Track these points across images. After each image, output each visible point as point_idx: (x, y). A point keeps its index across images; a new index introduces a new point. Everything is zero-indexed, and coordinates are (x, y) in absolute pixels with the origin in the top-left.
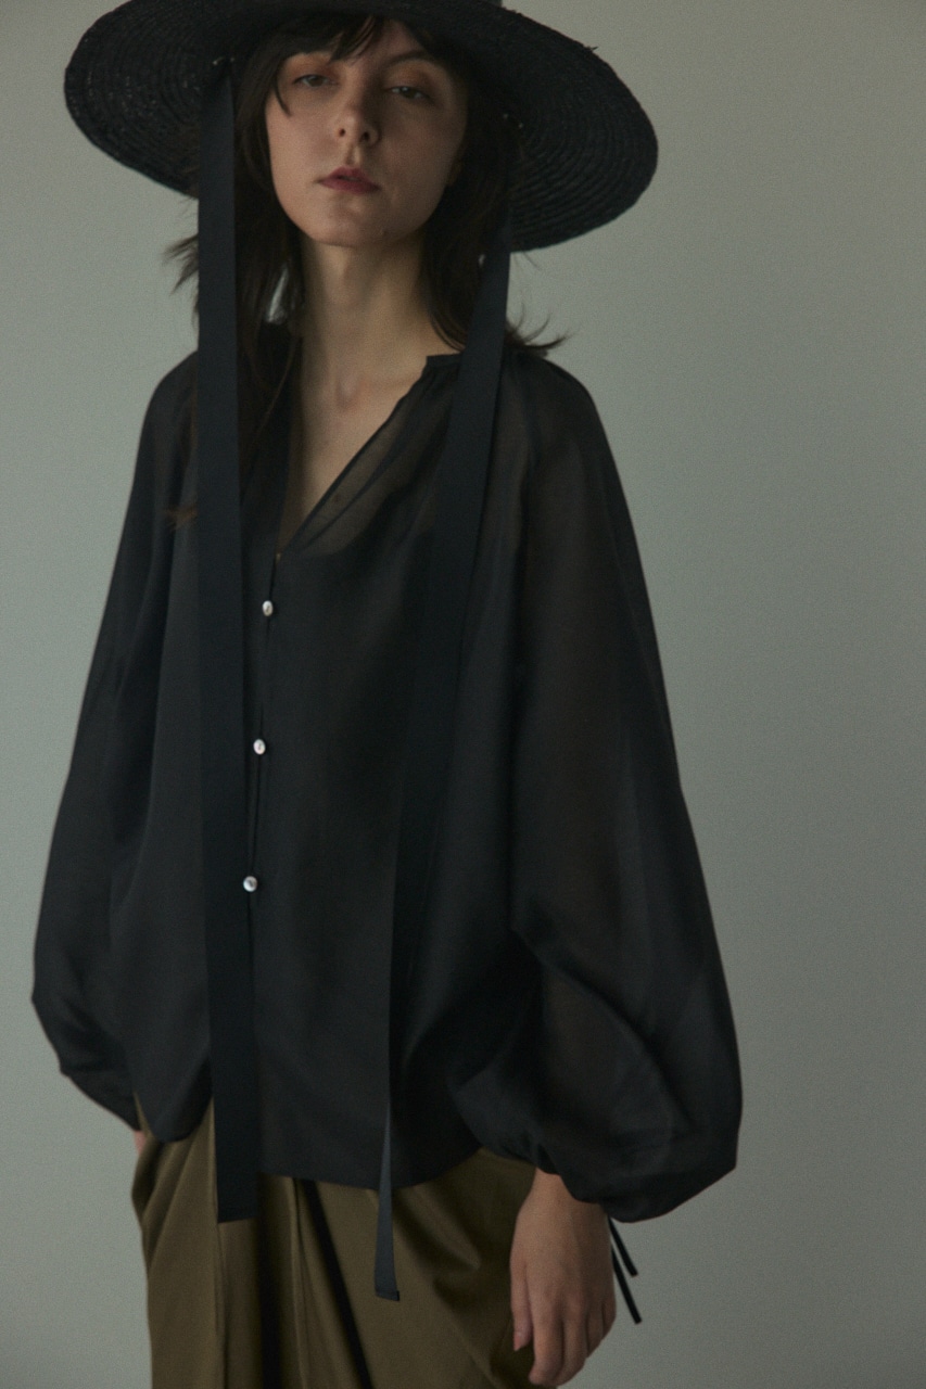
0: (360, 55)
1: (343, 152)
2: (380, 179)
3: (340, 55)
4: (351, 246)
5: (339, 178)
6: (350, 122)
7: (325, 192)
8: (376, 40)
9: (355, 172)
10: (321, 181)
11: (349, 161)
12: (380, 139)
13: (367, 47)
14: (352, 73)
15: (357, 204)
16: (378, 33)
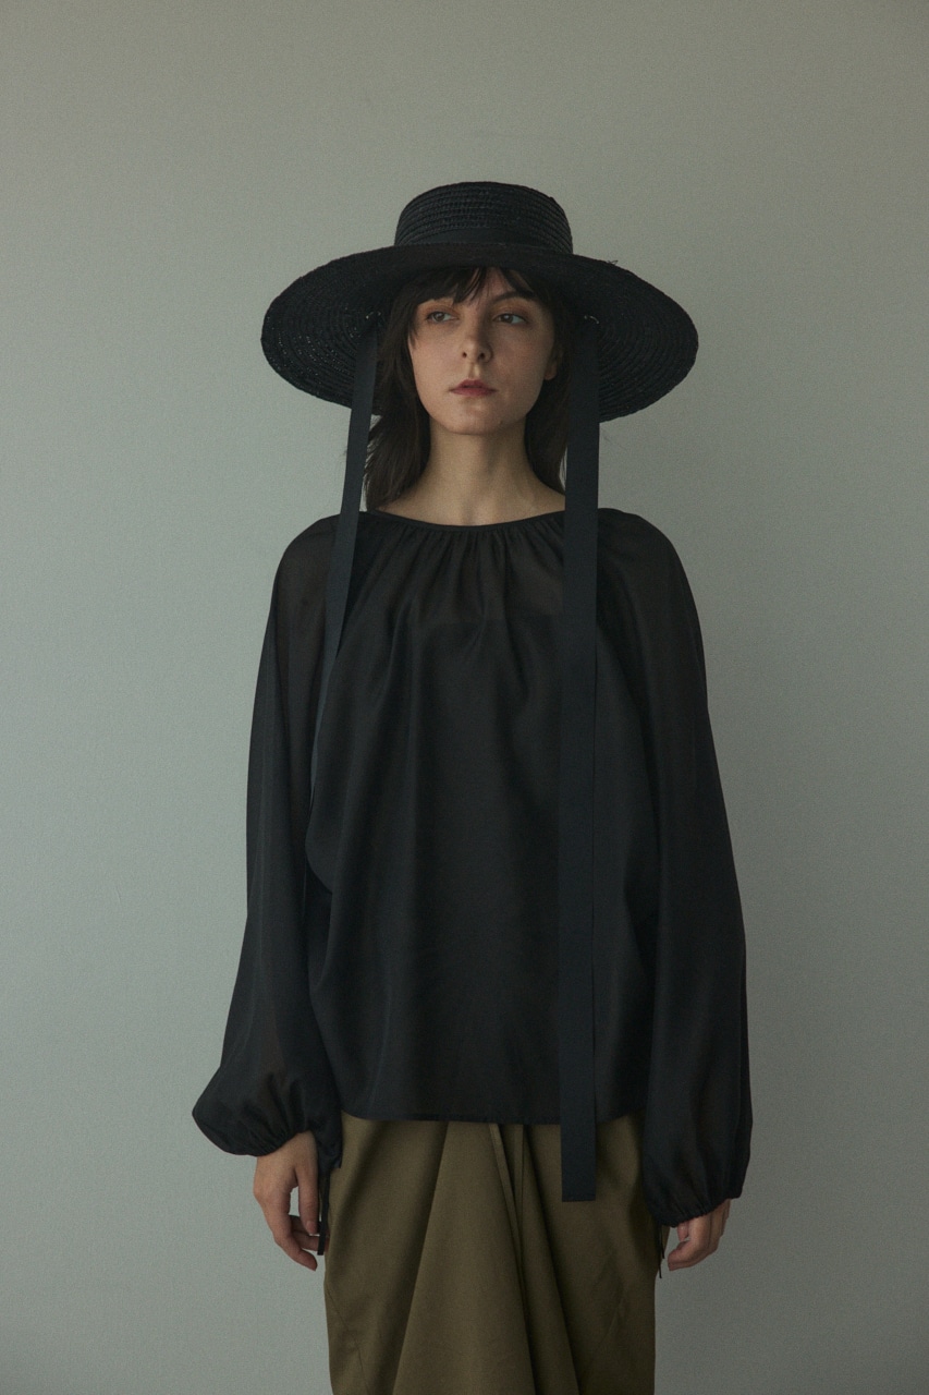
0: (472, 299)
1: (467, 371)
2: (494, 384)
3: (459, 299)
4: (477, 434)
5: (465, 387)
6: (471, 347)
7: (456, 398)
8: (481, 287)
9: (476, 382)
10: (452, 390)
11: (471, 374)
12: (492, 356)
13: (476, 294)
14: (470, 312)
15: (480, 405)
16: (482, 282)
